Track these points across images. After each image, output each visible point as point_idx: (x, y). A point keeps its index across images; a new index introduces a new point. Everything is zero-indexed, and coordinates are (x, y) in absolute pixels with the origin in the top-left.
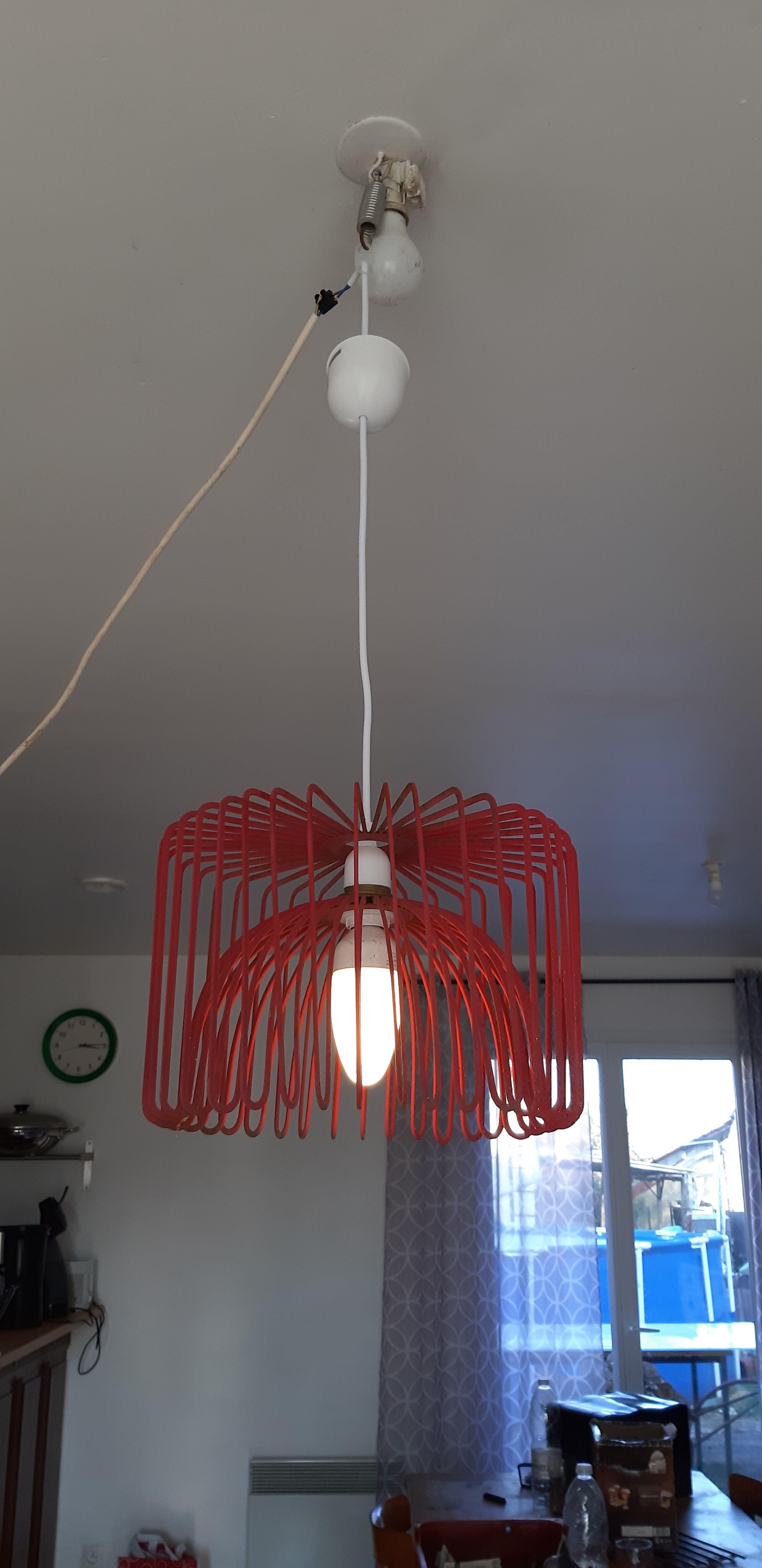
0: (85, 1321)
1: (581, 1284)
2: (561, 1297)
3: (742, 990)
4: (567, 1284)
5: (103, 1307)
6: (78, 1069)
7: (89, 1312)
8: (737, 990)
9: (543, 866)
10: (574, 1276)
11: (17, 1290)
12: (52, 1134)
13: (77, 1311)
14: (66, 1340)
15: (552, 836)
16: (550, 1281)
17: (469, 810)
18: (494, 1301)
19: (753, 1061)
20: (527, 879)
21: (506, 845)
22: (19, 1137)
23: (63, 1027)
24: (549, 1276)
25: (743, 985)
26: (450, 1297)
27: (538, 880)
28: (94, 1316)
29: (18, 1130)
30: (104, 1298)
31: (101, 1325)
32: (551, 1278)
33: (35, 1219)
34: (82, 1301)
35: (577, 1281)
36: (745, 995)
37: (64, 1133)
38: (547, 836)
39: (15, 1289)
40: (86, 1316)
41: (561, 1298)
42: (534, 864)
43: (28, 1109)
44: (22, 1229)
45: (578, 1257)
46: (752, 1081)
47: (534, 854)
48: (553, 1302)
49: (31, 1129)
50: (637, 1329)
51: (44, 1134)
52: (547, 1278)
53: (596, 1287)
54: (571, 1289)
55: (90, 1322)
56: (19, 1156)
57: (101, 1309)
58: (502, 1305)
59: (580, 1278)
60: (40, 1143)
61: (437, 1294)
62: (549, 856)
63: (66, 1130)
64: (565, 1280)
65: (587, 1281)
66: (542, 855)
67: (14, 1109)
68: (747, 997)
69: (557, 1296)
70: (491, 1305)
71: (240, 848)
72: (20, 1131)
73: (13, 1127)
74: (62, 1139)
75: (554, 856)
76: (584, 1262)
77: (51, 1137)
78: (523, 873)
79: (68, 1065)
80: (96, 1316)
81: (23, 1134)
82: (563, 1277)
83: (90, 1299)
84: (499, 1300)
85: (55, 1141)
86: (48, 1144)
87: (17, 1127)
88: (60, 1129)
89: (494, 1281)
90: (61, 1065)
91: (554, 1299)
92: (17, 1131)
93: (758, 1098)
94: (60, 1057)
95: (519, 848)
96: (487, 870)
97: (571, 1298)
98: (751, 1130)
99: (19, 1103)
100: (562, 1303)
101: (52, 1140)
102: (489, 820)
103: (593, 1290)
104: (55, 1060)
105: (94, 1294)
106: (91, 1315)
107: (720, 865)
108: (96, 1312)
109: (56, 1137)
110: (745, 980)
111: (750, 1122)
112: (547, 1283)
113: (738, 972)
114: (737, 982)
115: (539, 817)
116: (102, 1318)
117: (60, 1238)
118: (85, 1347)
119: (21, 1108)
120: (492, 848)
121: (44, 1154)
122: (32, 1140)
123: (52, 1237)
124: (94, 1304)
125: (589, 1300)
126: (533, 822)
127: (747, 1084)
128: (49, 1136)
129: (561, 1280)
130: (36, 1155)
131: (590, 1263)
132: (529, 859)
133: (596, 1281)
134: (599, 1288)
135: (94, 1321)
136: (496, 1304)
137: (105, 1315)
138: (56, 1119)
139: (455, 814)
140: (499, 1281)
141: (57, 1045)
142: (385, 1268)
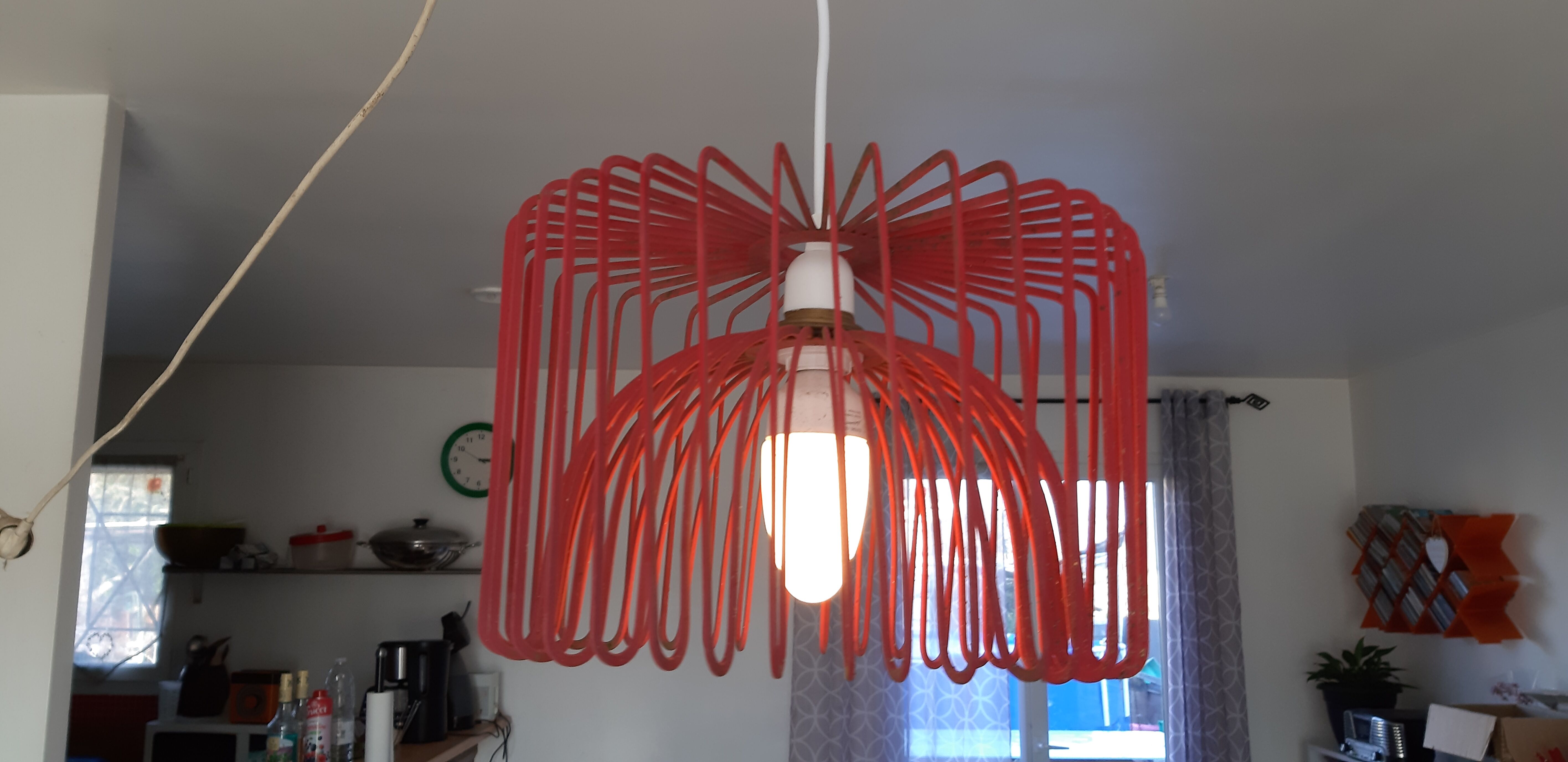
0: (491, 734)
1: (990, 702)
2: (971, 714)
3: (1168, 411)
4: (976, 703)
5: (510, 717)
6: (479, 483)
7: (495, 723)
8: (1162, 412)
9: (1092, 281)
10: (985, 694)
11: (420, 706)
12: (453, 548)
13: (483, 722)
14: (474, 750)
15: (1109, 233)
16: (959, 699)
17: (969, 192)
18: (903, 717)
19: (1175, 484)
20: (1066, 300)
21: (1032, 248)
22: (419, 552)
23: (461, 441)
24: (959, 693)
25: (1170, 405)
26: (858, 712)
27: (1082, 304)
28: (500, 728)
29: (417, 544)
30: (509, 709)
31: (508, 736)
32: (960, 696)
33: (437, 633)
34: (488, 713)
35: (987, 699)
36: (1170, 416)
37: (466, 547)
38: (1100, 233)
39: (418, 705)
40: (491, 728)
41: (971, 716)
42: (1078, 277)
43: (428, 524)
44: (424, 645)
45: (988, 676)
46: (1174, 504)
47: (1078, 261)
48: (962, 720)
49: (432, 544)
50: (1046, 746)
51: (445, 549)
52: (956, 696)
53: (1006, 705)
54: (981, 707)
55: (496, 734)
56: (420, 571)
57: (507, 720)
58: (910, 720)
59: (990, 696)
60: (441, 557)
61: (845, 710)
62: (1102, 264)
63: (467, 545)
64: (975, 698)
65: (997, 700)
66: (1092, 262)
67: (413, 524)
68: (1173, 417)
69: (967, 713)
70: (900, 721)
71: (635, 253)
72: (421, 546)
73: (412, 542)
74: (463, 553)
75: (1111, 266)
76: (994, 680)
77: (453, 551)
78: (1059, 289)
79: (468, 479)
80: (502, 727)
81: (423, 548)
82: (973, 695)
83: (496, 712)
84: (907, 717)
85: (457, 556)
86: (450, 557)
87: (417, 542)
88: (461, 544)
89: (903, 698)
90: (460, 479)
91: (963, 715)
92: (417, 546)
93: (1179, 521)
94: (459, 472)
95: (1054, 253)
96: (1002, 285)
97: (981, 715)
98: (1171, 553)
99: (418, 517)
100: (971, 720)
101: (453, 555)
102: (1003, 207)
103: (1002, 709)
104: (454, 473)
105: (500, 705)
106: (497, 726)
107: (1166, 279)
108: (501, 723)
109: (457, 552)
110: (1172, 400)
111: (1171, 545)
112: (957, 701)
113: (1165, 392)
114: (1163, 403)
115: (1090, 201)
116: (509, 730)
117: (463, 652)
118: (494, 754)
119: (421, 523)
120: (1009, 253)
121: (444, 568)
122: (431, 555)
123: (455, 652)
124: (500, 715)
125: (999, 717)
126: (1078, 209)
127: (1169, 507)
128: (449, 551)
129: (971, 697)
130: (438, 569)
131: (1001, 681)
132: (1069, 269)
133: (1006, 699)
134: (1009, 706)
135: (500, 732)
136: (905, 720)
137: (511, 725)
138: (455, 534)
139: (945, 201)
140: (908, 698)
141: (456, 459)
142: (793, 682)
